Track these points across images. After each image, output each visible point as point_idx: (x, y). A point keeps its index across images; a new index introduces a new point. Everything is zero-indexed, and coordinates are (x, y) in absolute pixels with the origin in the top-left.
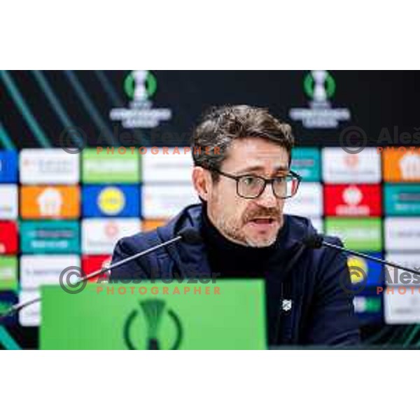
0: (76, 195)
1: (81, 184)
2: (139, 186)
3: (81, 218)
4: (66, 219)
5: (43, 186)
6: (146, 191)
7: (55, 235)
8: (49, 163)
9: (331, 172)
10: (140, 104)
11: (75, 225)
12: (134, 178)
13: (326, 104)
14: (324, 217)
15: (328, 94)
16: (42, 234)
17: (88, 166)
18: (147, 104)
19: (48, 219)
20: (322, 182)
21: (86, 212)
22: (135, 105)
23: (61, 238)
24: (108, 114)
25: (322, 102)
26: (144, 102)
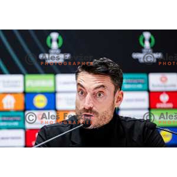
0: (22, 98)
1: (25, 93)
2: (55, 93)
3: (24, 110)
4: (17, 111)
5: (6, 94)
6: (58, 96)
7: (12, 119)
8: (8, 82)
9: (153, 85)
10: (54, 51)
11: (22, 114)
12: (52, 90)
13: (150, 51)
14: (150, 109)
15: (151, 45)
16: (5, 118)
17: (28, 83)
18: (58, 51)
19: (8, 111)
20: (149, 91)
21: (28, 107)
22: (52, 51)
23: (15, 121)
24: (38, 56)
25: (148, 49)
26: (56, 50)
